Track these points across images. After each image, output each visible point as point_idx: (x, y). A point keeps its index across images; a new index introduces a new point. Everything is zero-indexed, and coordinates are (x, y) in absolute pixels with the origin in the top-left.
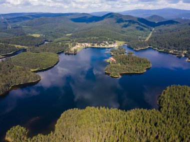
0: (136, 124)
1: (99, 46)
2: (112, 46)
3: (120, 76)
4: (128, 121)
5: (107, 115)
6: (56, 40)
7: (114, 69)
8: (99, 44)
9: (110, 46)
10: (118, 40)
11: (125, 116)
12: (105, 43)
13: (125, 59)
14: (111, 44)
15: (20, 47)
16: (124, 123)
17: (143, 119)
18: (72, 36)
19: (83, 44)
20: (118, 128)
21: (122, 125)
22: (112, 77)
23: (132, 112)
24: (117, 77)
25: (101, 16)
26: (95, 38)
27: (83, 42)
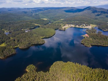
0: (99, 78)
1: (79, 27)
2: (88, 27)
3: (91, 46)
4: (93, 75)
5: (80, 68)
6: (55, 22)
7: (87, 41)
8: (79, 26)
9: (86, 27)
10: (92, 24)
11: (91, 72)
12: (83, 25)
13: (95, 36)
14: (87, 26)
15: (37, 25)
16: (91, 76)
17: (104, 76)
18: (64, 20)
19: (70, 25)
20: (86, 78)
21: (88, 77)
22: (85, 46)
23: (97, 70)
24: (88, 47)
25: (82, 9)
26: (77, 22)
27: (69, 24)
